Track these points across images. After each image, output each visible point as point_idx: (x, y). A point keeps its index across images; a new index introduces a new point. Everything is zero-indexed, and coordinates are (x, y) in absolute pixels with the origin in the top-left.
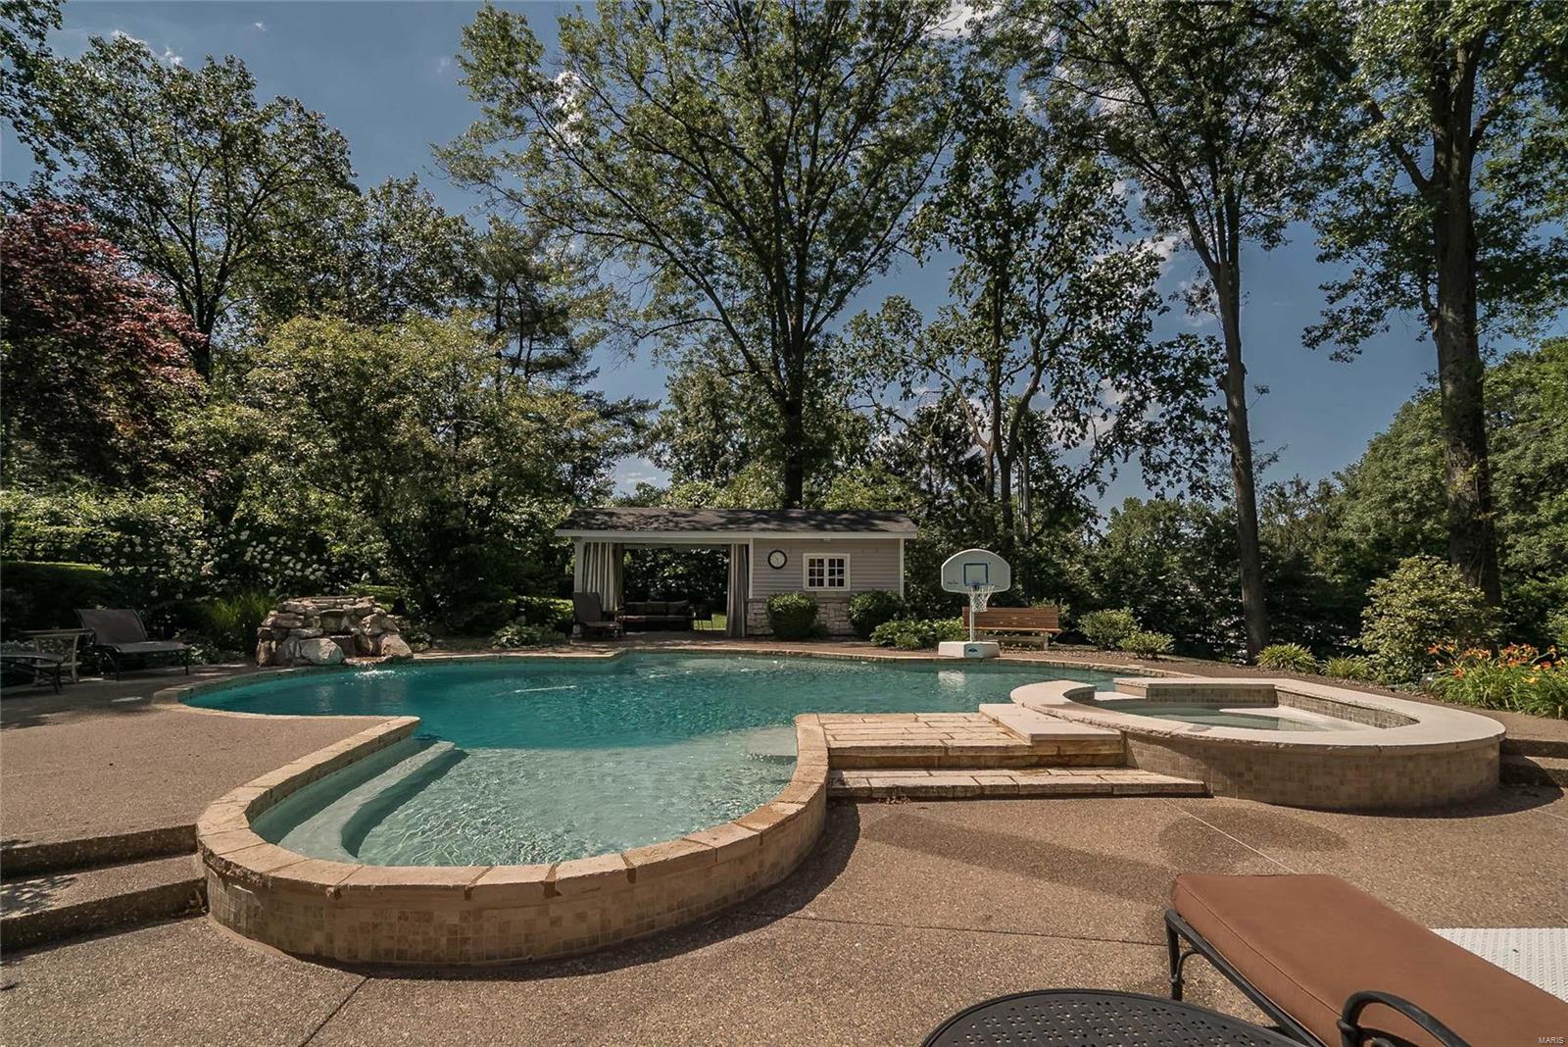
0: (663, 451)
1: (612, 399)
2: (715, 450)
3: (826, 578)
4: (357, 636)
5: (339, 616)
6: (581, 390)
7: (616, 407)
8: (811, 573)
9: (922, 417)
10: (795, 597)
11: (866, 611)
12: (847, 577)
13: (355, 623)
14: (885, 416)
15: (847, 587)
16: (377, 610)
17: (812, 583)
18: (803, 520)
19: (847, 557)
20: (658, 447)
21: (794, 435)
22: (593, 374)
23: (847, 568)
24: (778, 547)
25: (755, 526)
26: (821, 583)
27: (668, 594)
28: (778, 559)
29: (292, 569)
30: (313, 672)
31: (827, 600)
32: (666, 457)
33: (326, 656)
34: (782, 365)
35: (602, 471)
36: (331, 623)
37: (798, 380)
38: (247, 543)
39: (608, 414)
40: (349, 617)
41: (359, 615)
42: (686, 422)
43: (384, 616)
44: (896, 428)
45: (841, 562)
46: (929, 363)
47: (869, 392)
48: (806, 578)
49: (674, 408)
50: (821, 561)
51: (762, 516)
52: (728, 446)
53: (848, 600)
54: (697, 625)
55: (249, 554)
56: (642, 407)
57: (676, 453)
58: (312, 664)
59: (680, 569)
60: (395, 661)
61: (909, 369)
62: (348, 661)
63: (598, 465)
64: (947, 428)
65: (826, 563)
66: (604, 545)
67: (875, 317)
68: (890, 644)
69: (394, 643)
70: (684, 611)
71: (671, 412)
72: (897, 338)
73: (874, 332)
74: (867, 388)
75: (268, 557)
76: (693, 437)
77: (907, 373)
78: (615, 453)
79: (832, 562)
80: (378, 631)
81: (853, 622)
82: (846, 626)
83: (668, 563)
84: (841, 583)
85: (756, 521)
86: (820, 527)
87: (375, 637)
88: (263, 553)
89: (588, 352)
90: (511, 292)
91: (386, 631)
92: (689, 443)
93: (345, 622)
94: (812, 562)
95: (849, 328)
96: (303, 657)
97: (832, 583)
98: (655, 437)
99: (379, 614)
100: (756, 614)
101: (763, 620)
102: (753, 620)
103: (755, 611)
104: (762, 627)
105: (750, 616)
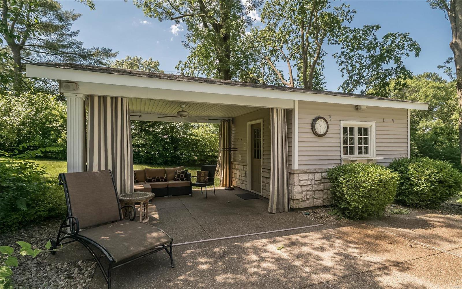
8: (345, 141)
17: (345, 151)
19: (371, 125)
45: (366, 131)
50: (352, 130)
65: (356, 131)
94: (345, 130)
100: (301, 186)
101: (309, 192)
102: (300, 193)
103: (302, 183)
104: (308, 199)
105: (297, 189)
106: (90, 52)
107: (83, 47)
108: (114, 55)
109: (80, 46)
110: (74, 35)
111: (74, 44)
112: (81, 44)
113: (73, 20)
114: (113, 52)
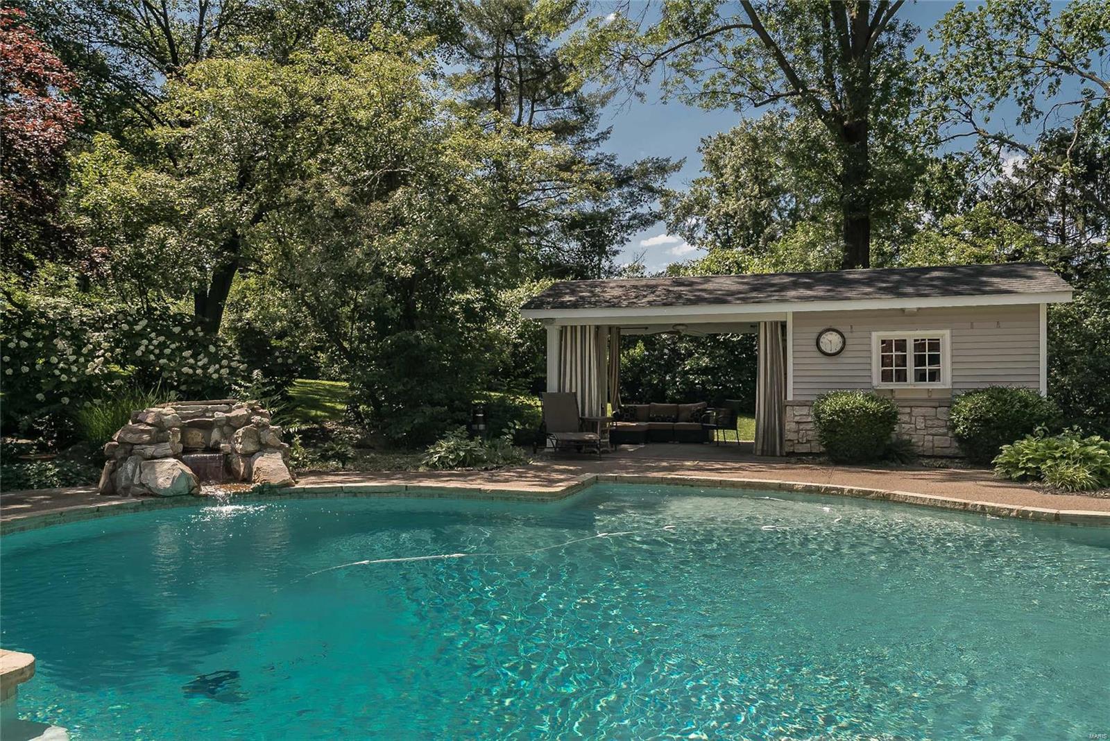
0: (697, 225)
1: (625, 161)
2: (760, 219)
3: (910, 368)
4: (227, 455)
5: (207, 427)
6: (590, 154)
7: (628, 171)
8: (885, 361)
9: (1051, 143)
10: (860, 398)
11: (984, 421)
12: (946, 367)
13: (227, 437)
14: (994, 148)
15: (946, 380)
16: (256, 418)
17: (886, 377)
18: (869, 282)
19: (945, 336)
20: (692, 221)
21: (856, 172)
22: (604, 136)
23: (946, 353)
24: (830, 324)
25: (792, 293)
26: (901, 376)
27: (691, 394)
28: (831, 342)
29: (191, 367)
30: (150, 507)
31: (912, 404)
32: (700, 234)
33: (168, 484)
34: (837, 75)
35: (615, 247)
36: (197, 436)
37: (860, 94)
38: (142, 335)
39: (623, 180)
40: (221, 427)
41: (231, 425)
42: (723, 191)
43: (265, 426)
44: (1012, 162)
45: (935, 345)
46: (1065, 63)
47: (968, 115)
48: (876, 368)
49: (710, 176)
50: (901, 345)
51: (806, 279)
52: (774, 215)
53: (949, 403)
54: (720, 436)
55: (142, 348)
56: (662, 168)
57: (712, 227)
58: (153, 495)
59: (705, 361)
60: (266, 491)
61: (1030, 77)
62: (205, 490)
63: (611, 242)
64: (1092, 154)
65: (910, 346)
66: (583, 328)
67: (976, 12)
68: (1031, 477)
69: (271, 466)
70: (697, 416)
71: (705, 180)
72: (1011, 37)
73: (974, 31)
74: (964, 110)
75: (167, 351)
76: (731, 205)
77: (1026, 84)
78: (629, 227)
79: (919, 346)
80: (251, 448)
81: (959, 438)
82: (944, 442)
83: (690, 354)
84: (934, 376)
85: (795, 285)
86: (895, 291)
87: (248, 456)
88: (162, 346)
89: (598, 110)
90: (510, 48)
91: (263, 448)
92: (727, 214)
93: (215, 435)
94: (886, 345)
95: (936, 34)
96: (142, 485)
97: (921, 377)
98: (688, 210)
99: (257, 425)
100: (798, 423)
101: (810, 433)
102: (795, 432)
103: (797, 419)
104: (808, 441)
105: (790, 426)
106: (631, 171)
107: (617, 163)
108: (677, 167)
109: (612, 162)
110: (604, 138)
111: (602, 161)
112: (613, 158)
113: (603, 104)
114: (673, 162)
